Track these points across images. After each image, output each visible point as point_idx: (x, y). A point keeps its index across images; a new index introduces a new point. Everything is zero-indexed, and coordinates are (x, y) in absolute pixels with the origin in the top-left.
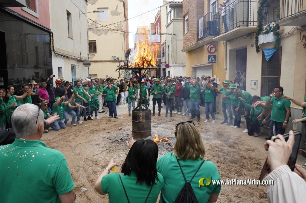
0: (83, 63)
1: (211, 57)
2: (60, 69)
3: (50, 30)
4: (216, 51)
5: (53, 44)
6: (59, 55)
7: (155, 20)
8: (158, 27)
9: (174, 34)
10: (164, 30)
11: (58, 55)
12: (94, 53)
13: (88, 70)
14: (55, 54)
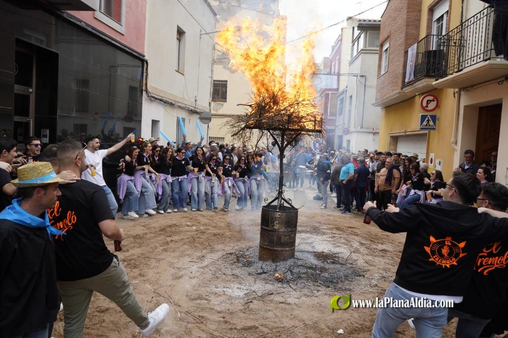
0: (199, 116)
1: (427, 119)
2: (155, 123)
3: (144, 56)
4: (438, 108)
5: (146, 79)
6: (156, 99)
7: (332, 52)
8: (335, 63)
9: (363, 76)
10: (345, 69)
11: (153, 99)
12: (222, 101)
13: (208, 129)
14: (148, 96)
